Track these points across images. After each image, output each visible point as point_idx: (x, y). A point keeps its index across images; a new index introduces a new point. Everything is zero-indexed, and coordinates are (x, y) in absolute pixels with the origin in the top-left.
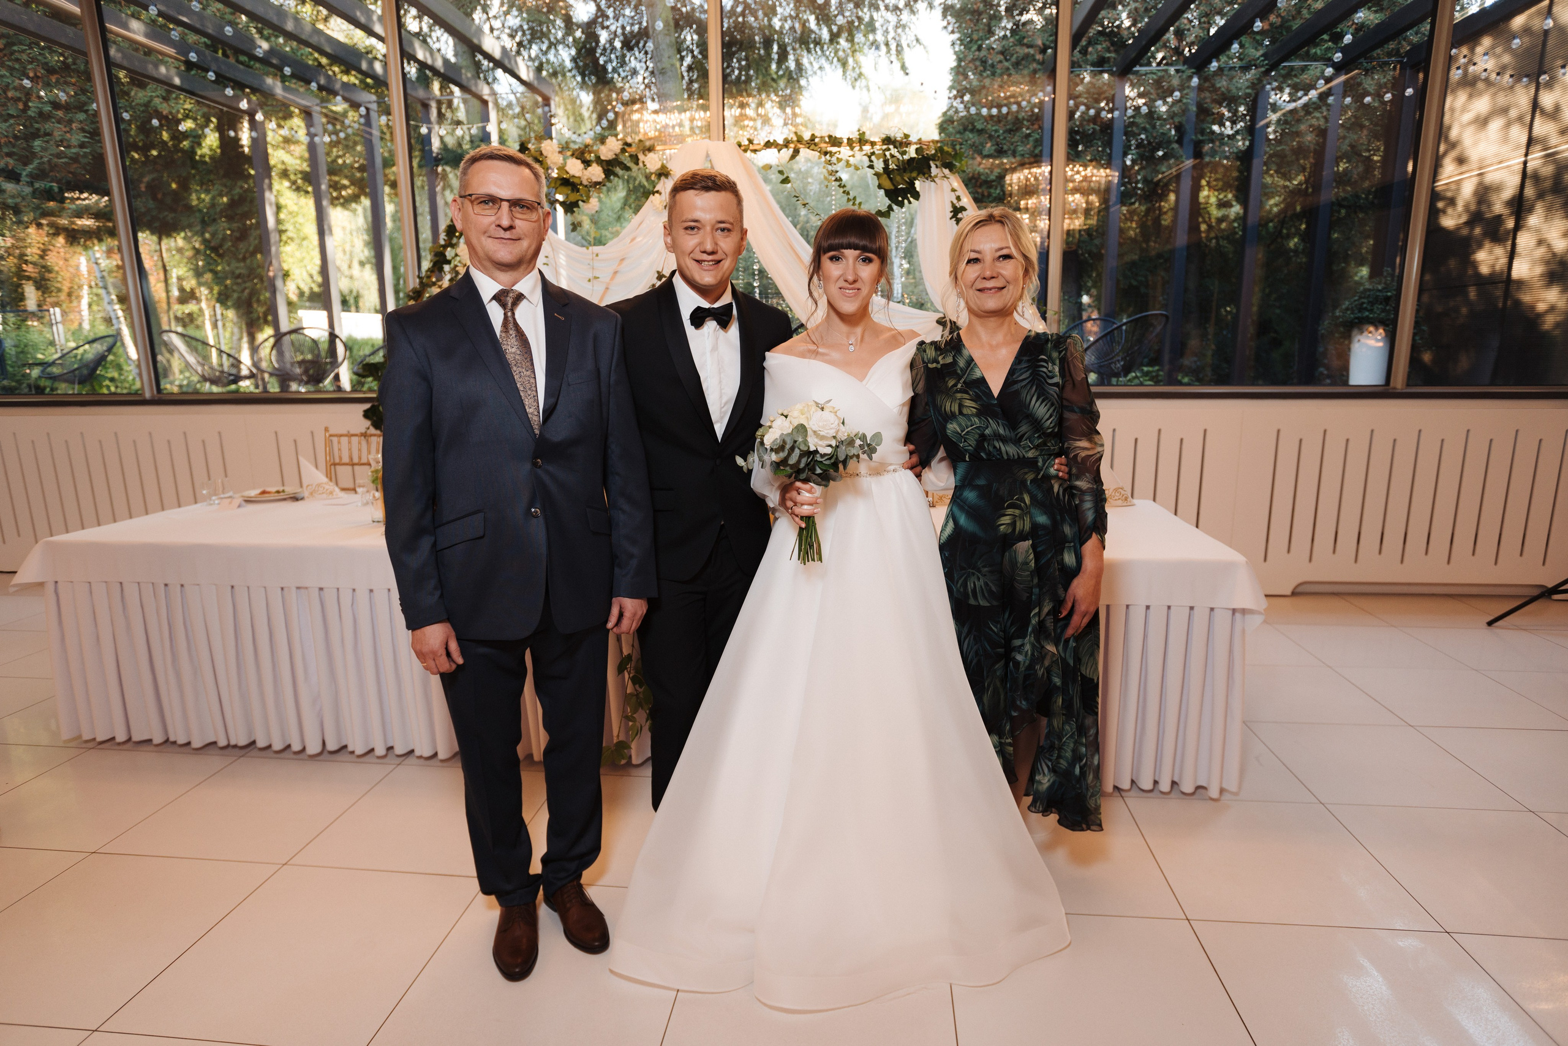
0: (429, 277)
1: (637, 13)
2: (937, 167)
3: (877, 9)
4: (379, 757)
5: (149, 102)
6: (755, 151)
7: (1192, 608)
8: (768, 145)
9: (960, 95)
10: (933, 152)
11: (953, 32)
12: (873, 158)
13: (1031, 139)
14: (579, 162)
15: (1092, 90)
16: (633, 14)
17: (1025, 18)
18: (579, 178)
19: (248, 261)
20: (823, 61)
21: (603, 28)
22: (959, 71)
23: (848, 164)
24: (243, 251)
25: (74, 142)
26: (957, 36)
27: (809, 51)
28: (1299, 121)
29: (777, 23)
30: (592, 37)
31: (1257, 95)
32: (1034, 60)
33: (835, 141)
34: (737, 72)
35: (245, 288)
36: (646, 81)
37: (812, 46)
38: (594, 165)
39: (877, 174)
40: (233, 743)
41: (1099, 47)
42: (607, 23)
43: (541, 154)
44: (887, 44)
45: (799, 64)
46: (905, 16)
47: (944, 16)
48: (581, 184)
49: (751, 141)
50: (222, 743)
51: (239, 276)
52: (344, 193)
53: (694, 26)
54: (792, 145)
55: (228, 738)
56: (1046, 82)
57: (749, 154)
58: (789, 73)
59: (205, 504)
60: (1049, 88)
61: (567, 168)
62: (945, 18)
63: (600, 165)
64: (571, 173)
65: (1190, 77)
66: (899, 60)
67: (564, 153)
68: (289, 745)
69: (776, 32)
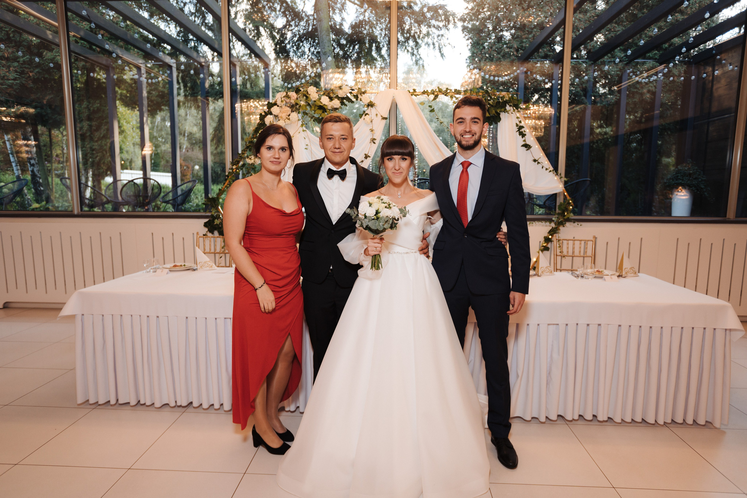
2: (510, 106)
5: (54, 58)
6: (416, 95)
7: (705, 328)
8: (424, 93)
10: (508, 99)
11: (468, 39)
14: (327, 98)
18: (327, 106)
19: (99, 142)
21: (289, 31)
24: (98, 136)
25: (12, 78)
26: (470, 41)
28: (642, 88)
29: (377, 32)
30: (283, 35)
31: (622, 74)
32: (513, 55)
35: (97, 156)
36: (309, 58)
38: (335, 99)
40: (179, 404)
41: (545, 50)
43: (308, 93)
44: (434, 44)
46: (443, 31)
48: (328, 109)
49: (414, 90)
50: (173, 404)
51: (93, 150)
54: (436, 93)
55: (176, 402)
56: (520, 65)
57: (414, 97)
58: (382, 56)
59: (145, 271)
60: (522, 68)
61: (321, 101)
62: (463, 33)
63: (338, 100)
64: (324, 103)
65: (590, 65)
66: (440, 52)
67: (319, 93)
68: (213, 405)
69: (377, 36)
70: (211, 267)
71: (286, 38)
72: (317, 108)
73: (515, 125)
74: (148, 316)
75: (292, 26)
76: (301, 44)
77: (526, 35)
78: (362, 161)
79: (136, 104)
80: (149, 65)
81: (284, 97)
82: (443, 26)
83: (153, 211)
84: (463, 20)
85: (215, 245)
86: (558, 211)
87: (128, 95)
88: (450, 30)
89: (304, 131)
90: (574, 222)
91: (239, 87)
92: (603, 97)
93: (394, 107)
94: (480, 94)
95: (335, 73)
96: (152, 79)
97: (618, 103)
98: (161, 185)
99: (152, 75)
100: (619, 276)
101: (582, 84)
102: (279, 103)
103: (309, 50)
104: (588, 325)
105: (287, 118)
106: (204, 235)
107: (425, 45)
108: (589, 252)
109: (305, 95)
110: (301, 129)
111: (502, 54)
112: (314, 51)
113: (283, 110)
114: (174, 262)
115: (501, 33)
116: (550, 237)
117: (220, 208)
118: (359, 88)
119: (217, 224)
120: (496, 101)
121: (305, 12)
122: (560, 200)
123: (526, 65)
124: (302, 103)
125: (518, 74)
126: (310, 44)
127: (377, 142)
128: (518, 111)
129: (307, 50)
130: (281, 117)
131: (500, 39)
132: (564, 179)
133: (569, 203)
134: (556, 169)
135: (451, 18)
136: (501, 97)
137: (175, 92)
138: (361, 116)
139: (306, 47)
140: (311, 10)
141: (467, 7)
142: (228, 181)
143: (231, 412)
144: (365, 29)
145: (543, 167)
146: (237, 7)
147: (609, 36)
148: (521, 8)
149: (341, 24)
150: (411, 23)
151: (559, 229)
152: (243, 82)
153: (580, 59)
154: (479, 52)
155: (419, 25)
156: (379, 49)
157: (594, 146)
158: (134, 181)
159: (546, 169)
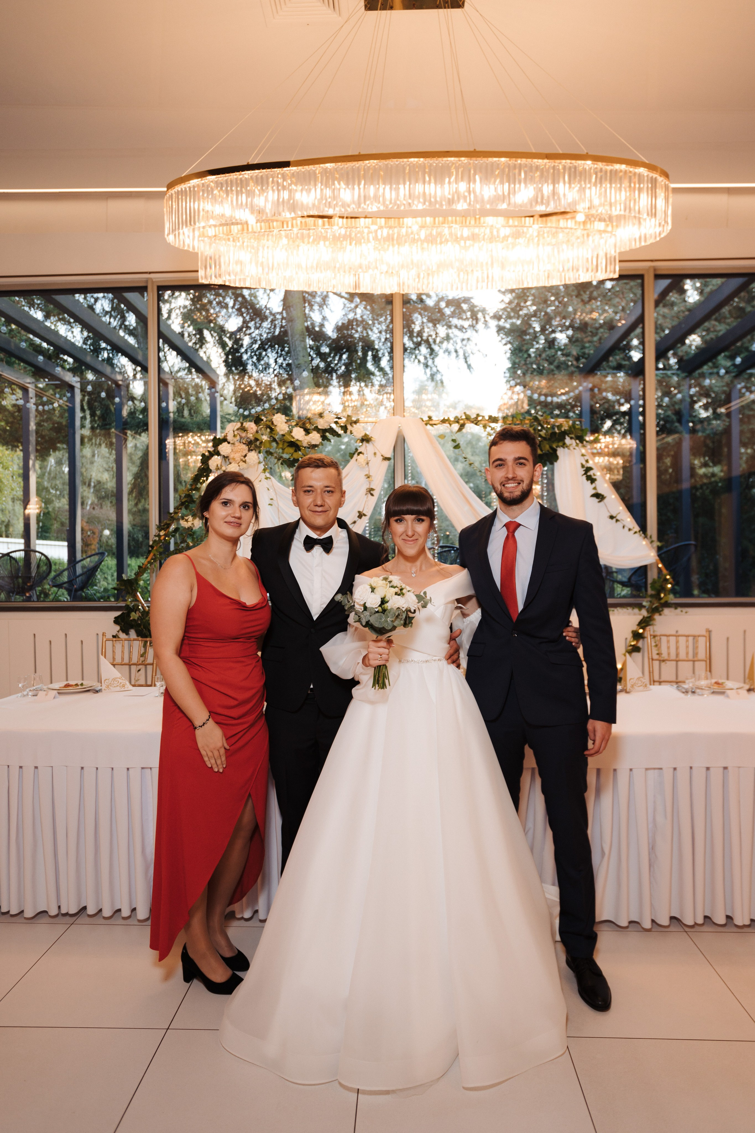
0: (177, 513)
1: (271, 325)
2: (571, 438)
6: (432, 425)
8: (444, 421)
11: (506, 344)
16: (269, 326)
18: (301, 441)
21: (246, 335)
22: (513, 371)
26: (509, 346)
29: (374, 336)
30: (238, 342)
40: (64, 911)
41: (618, 357)
42: (248, 332)
43: (273, 423)
44: (456, 351)
46: (470, 333)
48: (302, 446)
49: (430, 418)
50: (54, 911)
54: (461, 422)
55: (59, 907)
56: (582, 380)
57: (429, 427)
58: (381, 369)
59: (19, 695)
60: (585, 384)
61: (293, 434)
62: (499, 335)
63: (318, 432)
64: (296, 437)
65: (684, 378)
66: (466, 362)
67: (289, 423)
68: (119, 910)
69: (374, 341)
70: (124, 686)
71: (242, 346)
72: (286, 444)
73: (580, 466)
74: (21, 767)
75: (250, 328)
76: (264, 353)
77: (589, 338)
78: (355, 522)
79: (19, 442)
80: (41, 386)
81: (238, 429)
82: (470, 326)
83: (38, 600)
84: (497, 317)
85: (130, 652)
86: (650, 591)
87: (8, 428)
88: (479, 332)
89: (267, 478)
90: (676, 608)
91: (171, 415)
92: (706, 423)
93: (400, 443)
94: (527, 422)
95: (314, 393)
96: (43, 406)
97: (727, 431)
98: (51, 561)
99: (45, 399)
100: (749, 690)
101: (673, 405)
102: (230, 438)
103: (276, 362)
104: (708, 769)
105: (242, 460)
106: (114, 637)
107: (444, 352)
108: (702, 654)
109: (268, 427)
110: (263, 476)
111: (556, 363)
112: (282, 363)
113: (236, 449)
114: (67, 680)
115: (553, 335)
116: (641, 631)
117: (139, 594)
118: (348, 416)
119: (134, 620)
120: (550, 432)
121: (269, 309)
122: (652, 575)
123: (591, 379)
124: (265, 438)
125: (580, 392)
126: (277, 353)
127: (376, 493)
128: (584, 446)
129: (272, 362)
130: (234, 459)
131: (551, 343)
132: (657, 544)
133: (666, 581)
134: (643, 528)
135: (480, 315)
136: (558, 426)
137: (78, 423)
138: (352, 455)
139: (271, 357)
140: (279, 306)
141: (503, 301)
142: (152, 555)
143: (149, 922)
144: (357, 331)
145: (624, 527)
146: (170, 303)
147: (708, 338)
148: (579, 300)
149: (322, 326)
150: (423, 323)
151: (654, 620)
152: (178, 408)
153: (668, 370)
154: (523, 362)
155: (435, 325)
156: (376, 359)
157: (698, 493)
158: (11, 555)
159: (630, 530)
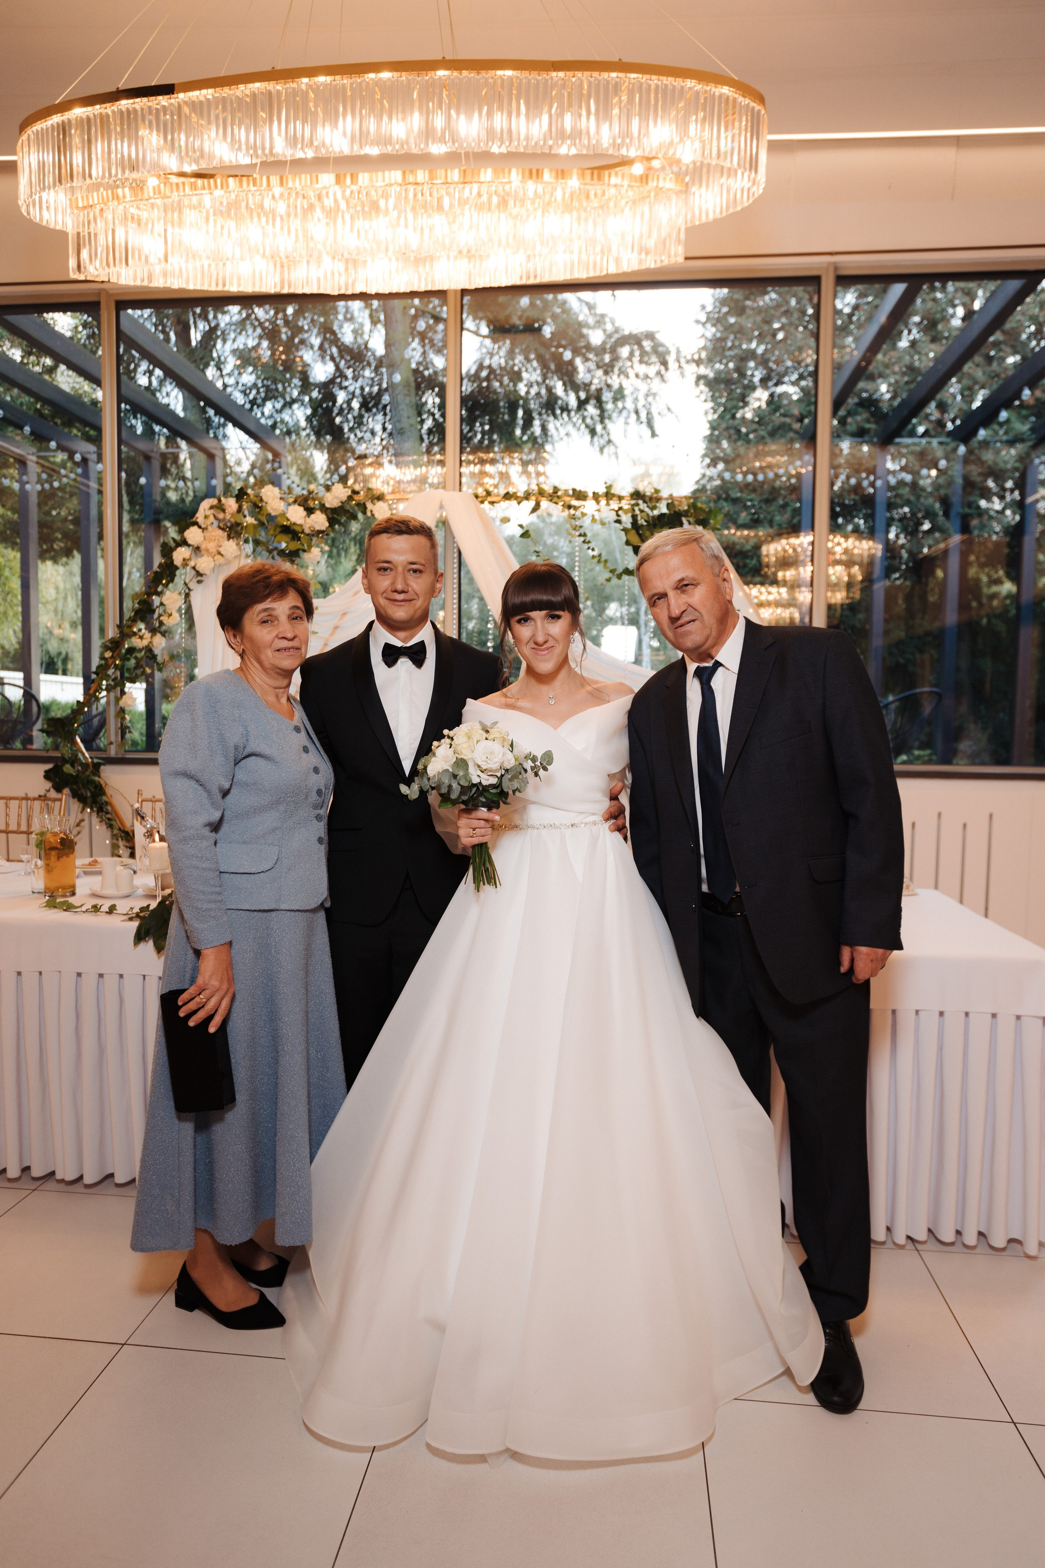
0: (130, 627)
1: (377, 375)
3: (627, 377)
4: (10, 1180)
6: (492, 503)
9: (714, 463)
10: (686, 508)
11: (705, 401)
12: (620, 512)
13: (789, 509)
14: (302, 509)
15: (852, 461)
16: (373, 375)
17: (780, 389)
18: (301, 525)
20: (570, 427)
21: (341, 388)
22: (713, 440)
23: (594, 520)
26: (710, 404)
27: (555, 416)
30: (329, 396)
31: (1025, 469)
32: (791, 429)
33: (580, 495)
34: (479, 436)
36: (384, 443)
37: (558, 412)
38: (318, 513)
39: (625, 530)
41: (859, 418)
42: (345, 384)
43: (261, 500)
44: (637, 412)
45: (544, 428)
46: (656, 384)
47: (697, 384)
48: (303, 532)
49: (489, 493)
52: (55, 546)
53: (437, 389)
56: (804, 451)
61: (289, 515)
62: (698, 387)
63: (325, 513)
64: (293, 520)
65: (955, 449)
66: (650, 426)
67: (284, 499)
69: (521, 398)
71: (335, 403)
72: (279, 530)
75: (346, 378)
79: (19, 537)
81: (212, 507)
82: (656, 374)
84: (696, 361)
88: (670, 383)
102: (201, 520)
105: (218, 552)
107: (620, 414)
109: (255, 504)
113: (207, 534)
117: (79, 740)
119: (70, 775)
121: (370, 350)
130: (207, 550)
131: (778, 401)
135: (671, 358)
139: (376, 422)
140: (382, 348)
141: (704, 336)
144: (501, 384)
150: (589, 370)
156: (527, 422)
